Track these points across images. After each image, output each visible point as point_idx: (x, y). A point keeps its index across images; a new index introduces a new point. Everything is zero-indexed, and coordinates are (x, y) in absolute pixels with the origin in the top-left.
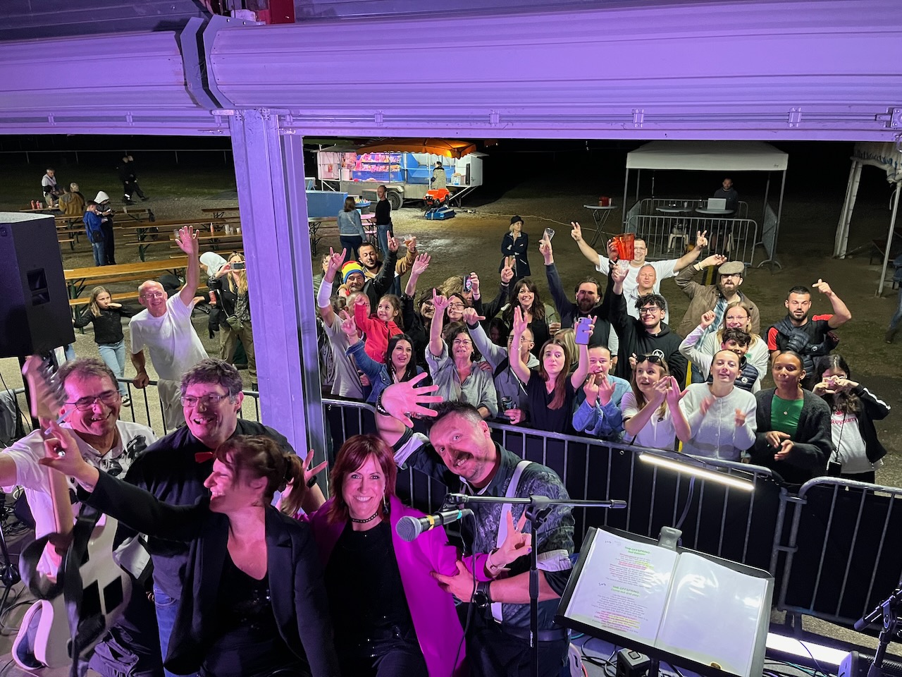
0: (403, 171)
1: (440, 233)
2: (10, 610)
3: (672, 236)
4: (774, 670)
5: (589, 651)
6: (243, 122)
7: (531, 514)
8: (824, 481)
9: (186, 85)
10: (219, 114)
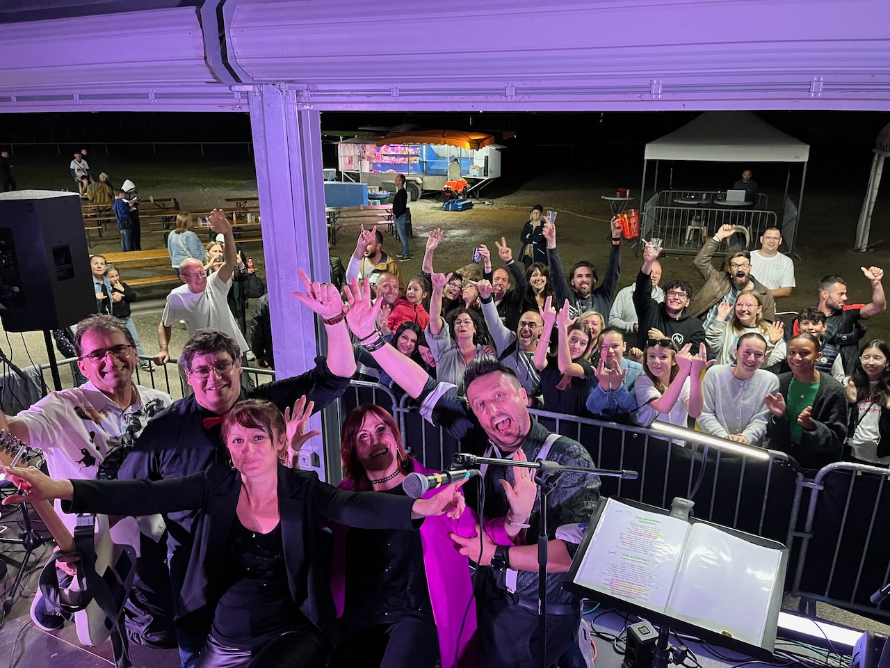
0: (422, 163)
1: (458, 224)
2: (30, 573)
3: (690, 228)
4: (787, 650)
5: (598, 626)
6: (262, 98)
7: (540, 479)
8: (842, 466)
9: (205, 58)
10: (238, 90)
